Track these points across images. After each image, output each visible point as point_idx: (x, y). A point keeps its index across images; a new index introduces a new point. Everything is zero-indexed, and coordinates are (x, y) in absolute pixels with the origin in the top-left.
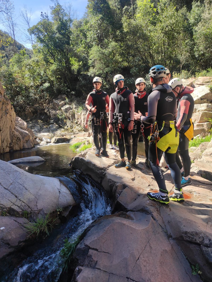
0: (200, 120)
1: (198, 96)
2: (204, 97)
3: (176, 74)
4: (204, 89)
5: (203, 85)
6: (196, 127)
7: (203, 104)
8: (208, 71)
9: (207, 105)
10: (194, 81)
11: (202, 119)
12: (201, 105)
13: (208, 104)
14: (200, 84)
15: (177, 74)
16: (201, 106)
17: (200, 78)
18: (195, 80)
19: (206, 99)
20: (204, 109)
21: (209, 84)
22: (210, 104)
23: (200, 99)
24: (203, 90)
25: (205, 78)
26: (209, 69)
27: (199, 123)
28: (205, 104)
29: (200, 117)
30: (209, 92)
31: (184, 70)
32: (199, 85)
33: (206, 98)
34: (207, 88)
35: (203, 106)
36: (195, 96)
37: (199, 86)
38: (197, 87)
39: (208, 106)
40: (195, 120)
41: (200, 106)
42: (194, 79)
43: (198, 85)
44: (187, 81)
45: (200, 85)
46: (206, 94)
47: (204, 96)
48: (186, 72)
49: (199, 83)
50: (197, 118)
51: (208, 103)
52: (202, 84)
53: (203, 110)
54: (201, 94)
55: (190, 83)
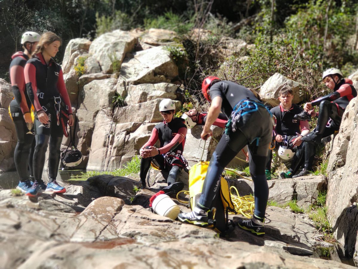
0: (153, 117)
1: (148, 68)
2: (160, 71)
3: (103, 18)
4: (160, 54)
5: (157, 45)
6: (148, 132)
7: (159, 84)
8: (167, 19)
9: (166, 86)
10: (141, 37)
11: (157, 115)
12: (156, 85)
13: (167, 84)
14: (152, 42)
15: (106, 17)
16: (156, 88)
17: (152, 32)
18: (143, 35)
19: (163, 75)
20: (161, 93)
21: (169, 45)
22: (171, 85)
23: (152, 73)
24: (157, 56)
25: (161, 33)
26: (168, 14)
27: (152, 122)
28: (162, 85)
29: (153, 111)
30: (168, 59)
31: (120, 12)
32: (150, 46)
33: (164, 73)
34: (166, 51)
35: (159, 88)
36: (144, 66)
37: (150, 48)
38: (147, 49)
39: (167, 89)
40: (144, 116)
41: (153, 88)
42: (140, 33)
43: (148, 46)
44: (126, 35)
45: (153, 45)
46: (163, 65)
47: (159, 68)
48: (123, 15)
49: (149, 41)
50: (148, 112)
51: (167, 82)
52: (156, 43)
53: (158, 95)
54: (153, 64)
55: (132, 38)
